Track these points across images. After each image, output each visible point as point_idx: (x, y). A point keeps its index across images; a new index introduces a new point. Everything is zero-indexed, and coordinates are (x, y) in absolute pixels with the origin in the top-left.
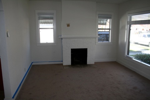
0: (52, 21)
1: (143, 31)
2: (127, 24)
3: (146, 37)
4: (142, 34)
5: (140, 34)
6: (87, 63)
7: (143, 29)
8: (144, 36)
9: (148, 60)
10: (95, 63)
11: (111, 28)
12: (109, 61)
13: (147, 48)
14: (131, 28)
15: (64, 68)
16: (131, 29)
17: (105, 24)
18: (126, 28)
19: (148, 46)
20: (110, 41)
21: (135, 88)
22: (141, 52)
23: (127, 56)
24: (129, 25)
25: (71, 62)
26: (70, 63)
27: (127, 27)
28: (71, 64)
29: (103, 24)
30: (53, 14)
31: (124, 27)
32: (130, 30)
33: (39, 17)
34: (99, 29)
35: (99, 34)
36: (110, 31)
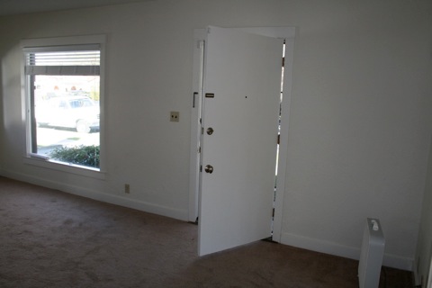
2: (26, 74)
7: (56, 88)
8: (63, 105)
9: (83, 158)
13: (72, 134)
14: (36, 84)
16: (35, 88)
19: (74, 130)
21: (68, 222)
22: (60, 145)
23: (32, 156)
24: (29, 76)
27: (25, 80)
32: (33, 88)
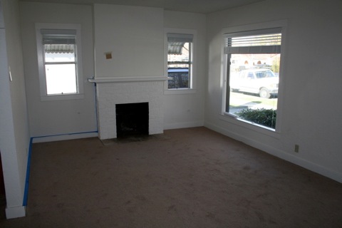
0: (72, 46)
1: (246, 66)
2: (225, 53)
3: (254, 78)
4: (246, 72)
5: (242, 71)
6: (148, 132)
7: (246, 62)
8: (251, 75)
9: (263, 119)
10: (164, 131)
11: (192, 60)
12: (191, 126)
13: (256, 99)
15: (105, 144)
17: (180, 53)
18: (222, 59)
19: (258, 95)
20: (191, 87)
22: (247, 107)
23: (226, 115)
24: (227, 55)
25: (118, 131)
26: (114, 135)
27: (224, 58)
28: (116, 137)
29: (175, 53)
30: (74, 32)
31: (217, 59)
32: (229, 63)
33: (44, 39)
34: (169, 63)
35: (169, 73)
36: (190, 66)
